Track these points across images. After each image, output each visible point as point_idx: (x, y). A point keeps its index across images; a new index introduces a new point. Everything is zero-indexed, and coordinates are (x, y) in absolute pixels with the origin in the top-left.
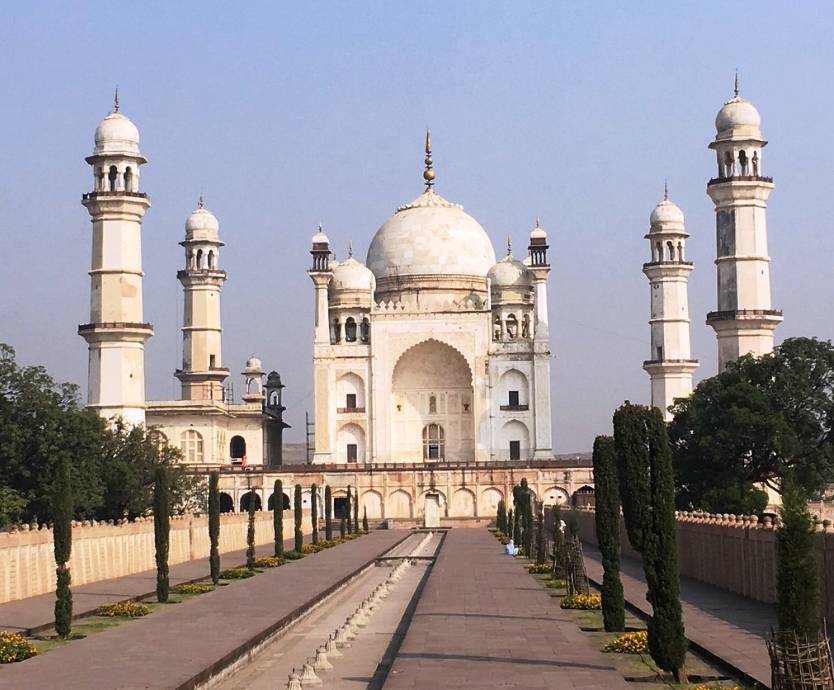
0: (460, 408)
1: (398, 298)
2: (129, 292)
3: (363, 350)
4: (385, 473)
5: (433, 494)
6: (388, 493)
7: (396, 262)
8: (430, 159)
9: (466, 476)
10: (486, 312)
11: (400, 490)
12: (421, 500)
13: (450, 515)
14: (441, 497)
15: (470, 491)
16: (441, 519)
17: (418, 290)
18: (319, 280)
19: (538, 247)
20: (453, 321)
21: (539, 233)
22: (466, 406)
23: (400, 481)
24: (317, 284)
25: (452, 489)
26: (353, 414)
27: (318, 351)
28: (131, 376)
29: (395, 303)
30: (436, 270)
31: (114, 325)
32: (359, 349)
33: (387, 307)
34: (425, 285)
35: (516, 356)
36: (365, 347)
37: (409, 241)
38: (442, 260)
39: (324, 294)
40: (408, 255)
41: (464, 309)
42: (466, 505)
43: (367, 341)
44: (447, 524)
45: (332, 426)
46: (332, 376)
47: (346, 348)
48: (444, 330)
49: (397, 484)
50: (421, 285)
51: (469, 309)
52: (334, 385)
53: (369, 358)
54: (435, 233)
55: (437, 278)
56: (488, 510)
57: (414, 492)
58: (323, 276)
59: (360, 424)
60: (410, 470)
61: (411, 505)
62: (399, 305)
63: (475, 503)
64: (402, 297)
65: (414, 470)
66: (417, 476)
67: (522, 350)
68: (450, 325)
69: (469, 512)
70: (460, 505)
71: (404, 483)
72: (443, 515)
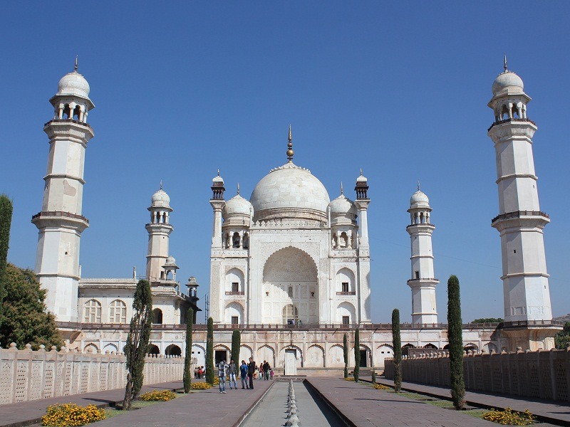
0: (309, 294)
2: (71, 191)
3: (244, 253)
4: (255, 332)
5: (292, 349)
6: (257, 348)
7: (268, 200)
8: (291, 144)
9: (317, 335)
10: (327, 229)
11: (266, 346)
12: (282, 354)
13: (305, 365)
14: (298, 352)
15: (320, 347)
16: (298, 369)
17: (281, 219)
18: (216, 206)
19: (362, 187)
20: (305, 235)
21: (362, 179)
22: (313, 293)
23: (266, 338)
24: (215, 209)
25: (307, 346)
26: (236, 296)
27: (213, 253)
28: (66, 253)
30: (294, 204)
31: (54, 214)
32: (241, 252)
33: (260, 225)
34: (287, 215)
35: (346, 259)
36: (246, 251)
37: (277, 187)
38: (298, 199)
39: (219, 215)
40: (276, 195)
41: (313, 227)
42: (317, 358)
43: (246, 247)
44: (303, 373)
45: (222, 304)
46: (223, 270)
47: (232, 252)
48: (299, 240)
49: (263, 340)
50: (284, 215)
51: (316, 227)
52: (223, 276)
53: (248, 259)
54: (294, 182)
55: (295, 210)
56: (334, 362)
57: (277, 347)
58: (218, 203)
59: (240, 302)
60: (273, 330)
61: (274, 357)
63: (324, 357)
65: (277, 330)
66: (279, 335)
67: (351, 255)
68: (303, 238)
69: (319, 364)
70: (313, 359)
71: (269, 340)
72: (300, 366)
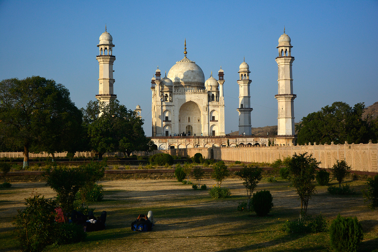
0: (197, 121)
1: (178, 89)
4: (185, 139)
5: (199, 145)
9: (208, 140)
10: (206, 93)
14: (201, 146)
19: (221, 75)
20: (197, 96)
21: (222, 71)
22: (199, 121)
26: (168, 122)
27: (158, 104)
29: (178, 90)
30: (190, 80)
32: (169, 103)
34: (187, 85)
35: (215, 106)
38: (192, 78)
39: (159, 87)
41: (200, 92)
43: (171, 101)
46: (162, 111)
47: (166, 103)
48: (194, 98)
50: (185, 85)
51: (201, 92)
52: (162, 114)
53: (172, 106)
54: (190, 70)
55: (190, 83)
62: (179, 90)
64: (180, 88)
67: (216, 104)
